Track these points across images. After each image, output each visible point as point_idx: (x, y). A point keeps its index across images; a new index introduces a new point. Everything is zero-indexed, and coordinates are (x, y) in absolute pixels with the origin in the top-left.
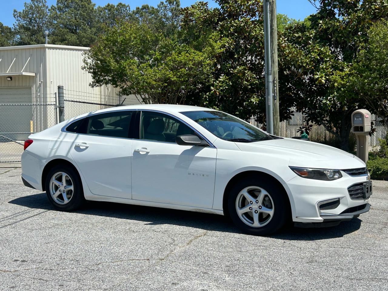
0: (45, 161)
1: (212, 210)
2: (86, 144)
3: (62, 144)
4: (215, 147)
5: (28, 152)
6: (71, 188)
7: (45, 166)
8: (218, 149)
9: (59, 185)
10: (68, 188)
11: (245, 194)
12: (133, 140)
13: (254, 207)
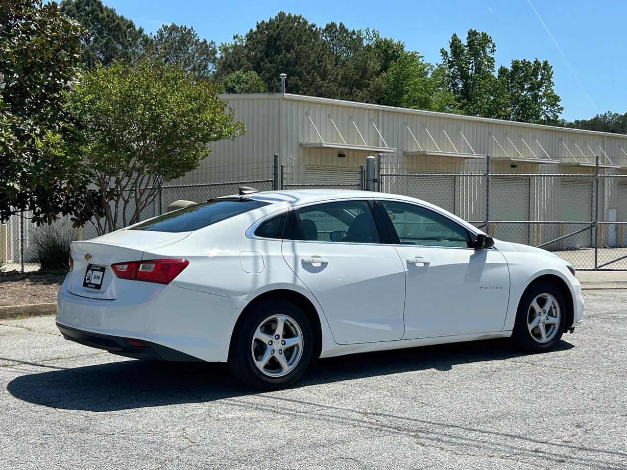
0: (244, 297)
1: (501, 333)
2: (320, 257)
3: (272, 261)
4: (495, 249)
5: (183, 285)
6: (298, 341)
7: (245, 309)
8: (502, 252)
9: (272, 341)
10: (290, 342)
11: (534, 304)
12: (393, 246)
13: (542, 319)
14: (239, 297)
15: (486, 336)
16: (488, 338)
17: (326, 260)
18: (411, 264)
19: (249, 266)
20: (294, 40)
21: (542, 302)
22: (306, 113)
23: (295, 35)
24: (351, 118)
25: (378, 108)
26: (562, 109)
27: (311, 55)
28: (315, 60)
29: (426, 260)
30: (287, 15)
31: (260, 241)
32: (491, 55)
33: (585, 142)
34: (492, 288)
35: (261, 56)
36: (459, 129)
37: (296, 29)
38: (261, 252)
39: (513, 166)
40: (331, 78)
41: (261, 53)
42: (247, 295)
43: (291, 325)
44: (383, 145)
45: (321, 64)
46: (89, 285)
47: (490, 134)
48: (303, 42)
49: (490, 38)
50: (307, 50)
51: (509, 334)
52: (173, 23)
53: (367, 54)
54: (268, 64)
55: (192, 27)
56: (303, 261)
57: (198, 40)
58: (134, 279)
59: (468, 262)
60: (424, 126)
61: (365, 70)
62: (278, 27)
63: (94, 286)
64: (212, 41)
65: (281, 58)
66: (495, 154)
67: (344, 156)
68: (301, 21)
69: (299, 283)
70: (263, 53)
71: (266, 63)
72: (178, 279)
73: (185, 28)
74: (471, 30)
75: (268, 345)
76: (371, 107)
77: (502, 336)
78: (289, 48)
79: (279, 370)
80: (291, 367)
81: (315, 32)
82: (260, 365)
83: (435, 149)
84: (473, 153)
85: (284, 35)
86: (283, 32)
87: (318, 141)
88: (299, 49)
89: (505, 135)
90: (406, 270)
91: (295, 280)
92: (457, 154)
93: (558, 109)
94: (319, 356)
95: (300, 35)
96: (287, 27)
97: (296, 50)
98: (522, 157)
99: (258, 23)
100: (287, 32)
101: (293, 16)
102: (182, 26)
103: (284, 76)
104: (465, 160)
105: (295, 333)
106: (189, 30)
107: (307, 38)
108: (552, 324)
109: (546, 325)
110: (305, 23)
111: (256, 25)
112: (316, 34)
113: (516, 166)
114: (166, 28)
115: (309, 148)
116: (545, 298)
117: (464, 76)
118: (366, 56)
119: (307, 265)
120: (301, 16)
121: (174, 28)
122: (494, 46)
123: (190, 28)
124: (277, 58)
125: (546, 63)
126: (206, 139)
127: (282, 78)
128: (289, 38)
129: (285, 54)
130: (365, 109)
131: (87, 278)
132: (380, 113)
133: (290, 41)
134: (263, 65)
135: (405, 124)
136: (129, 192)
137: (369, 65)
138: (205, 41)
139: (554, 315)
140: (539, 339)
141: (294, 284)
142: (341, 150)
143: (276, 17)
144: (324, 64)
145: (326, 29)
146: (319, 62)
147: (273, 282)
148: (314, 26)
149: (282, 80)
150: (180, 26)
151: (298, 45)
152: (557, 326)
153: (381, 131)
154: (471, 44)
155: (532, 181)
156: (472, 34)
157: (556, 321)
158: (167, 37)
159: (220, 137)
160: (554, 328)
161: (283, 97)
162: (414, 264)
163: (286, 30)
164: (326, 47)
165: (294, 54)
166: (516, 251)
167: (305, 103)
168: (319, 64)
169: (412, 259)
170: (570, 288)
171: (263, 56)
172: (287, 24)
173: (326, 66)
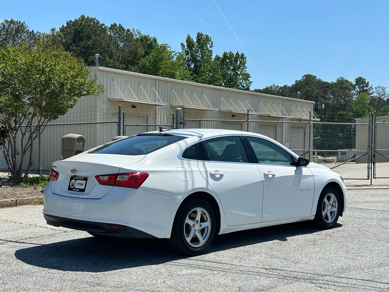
0: (180, 197)
1: (309, 217)
2: (219, 171)
3: (194, 173)
5: (147, 189)
6: (208, 224)
7: (181, 204)
8: (309, 168)
9: (194, 224)
10: (204, 225)
11: (325, 200)
12: (256, 164)
13: (329, 208)
14: (178, 197)
15: (301, 219)
16: (302, 220)
17: (222, 173)
18: (266, 176)
19: (182, 176)
20: (91, 33)
21: (329, 198)
22: (112, 79)
23: (92, 30)
24: (139, 84)
25: (156, 78)
26: (251, 82)
27: (103, 43)
28: (105, 46)
29: (273, 173)
30: (86, 17)
31: (186, 161)
32: (210, 49)
33: (273, 102)
34: (306, 190)
35: (70, 42)
36: (202, 93)
37: (93, 26)
38: (187, 168)
39: (233, 116)
40: (115, 58)
41: (70, 40)
42: (182, 195)
43: (203, 214)
44: (159, 101)
45: (109, 49)
46: (74, 189)
47: (220, 96)
48: (97, 34)
49: (211, 38)
50: (100, 40)
51: (312, 218)
52: (12, 19)
53: (137, 44)
54: (75, 47)
55: (24, 22)
56: (210, 174)
57: (29, 30)
58: (114, 185)
59: (294, 174)
60: (183, 90)
61: (136, 54)
62: (81, 24)
63: (78, 190)
64: (37, 31)
65: (84, 44)
66: (223, 108)
67: (135, 107)
68: (95, 21)
69: (210, 188)
70: (71, 40)
71: (74, 47)
72: (143, 185)
73: (20, 22)
74: (199, 33)
75: (192, 227)
76: (151, 77)
77: (309, 219)
78: (89, 38)
79: (197, 243)
80: (205, 240)
81: (104, 28)
82: (188, 239)
83: (190, 105)
84: (210, 107)
85: (85, 30)
86: (84, 27)
87: (119, 97)
88: (95, 39)
89: (229, 97)
90: (264, 179)
91: (207, 186)
92: (202, 107)
93: (249, 82)
94: (218, 233)
95: (95, 30)
96: (87, 25)
97: (93, 39)
98: (238, 111)
99: (67, 21)
100: (87, 28)
101: (90, 18)
102: (17, 21)
103: (98, 56)
104: (206, 111)
105: (206, 219)
106: (23, 23)
107: (100, 32)
108: (333, 212)
109: (331, 212)
110: (98, 23)
111: (66, 22)
112: (105, 30)
113: (234, 116)
114: (7, 21)
115: (114, 101)
116: (330, 196)
117: (194, 60)
118: (137, 45)
119: (213, 176)
120: (95, 18)
121: (12, 22)
122: (212, 43)
123: (23, 22)
124: (81, 44)
125: (243, 55)
126: (80, 95)
127: (96, 57)
128: (89, 31)
129: (86, 42)
130: (148, 78)
131: (71, 185)
132: (157, 81)
133: (89, 33)
134: (72, 48)
135: (172, 89)
136: (25, 127)
137: (138, 51)
138: (33, 31)
139: (334, 206)
140: (327, 221)
141: (207, 188)
142: (133, 103)
143: (79, 18)
144: (111, 49)
145: (111, 28)
146: (108, 47)
147: (196, 186)
148: (103, 25)
149: (96, 58)
150: (16, 21)
151: (94, 36)
152: (336, 213)
153: (157, 92)
154: (199, 40)
155: (243, 125)
156: (199, 35)
157: (335, 210)
158: (8, 27)
159: (88, 93)
160: (334, 214)
161: (98, 69)
162: (267, 175)
163: (86, 27)
164: (112, 38)
165: (92, 42)
166: (314, 168)
167: (112, 73)
168: (108, 49)
169: (266, 172)
170: (343, 190)
171: (71, 42)
172: (87, 23)
173: (112, 50)
